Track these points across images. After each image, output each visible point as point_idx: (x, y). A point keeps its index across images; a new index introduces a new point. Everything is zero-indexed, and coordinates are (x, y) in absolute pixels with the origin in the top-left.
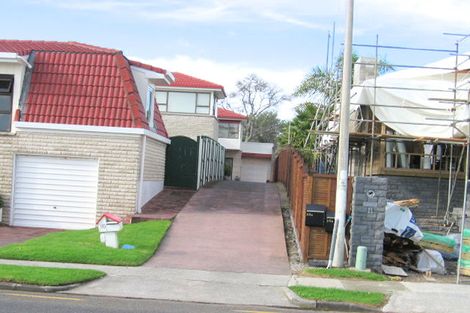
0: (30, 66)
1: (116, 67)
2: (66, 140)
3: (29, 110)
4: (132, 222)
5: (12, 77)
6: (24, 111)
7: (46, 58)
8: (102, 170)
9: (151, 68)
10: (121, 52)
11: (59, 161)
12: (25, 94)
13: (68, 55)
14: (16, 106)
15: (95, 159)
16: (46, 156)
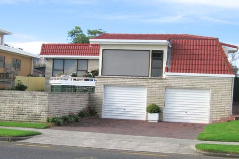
0: (170, 46)
1: (216, 46)
2: (193, 81)
3: (172, 67)
4: (236, 120)
5: (162, 52)
6: (170, 67)
7: (178, 42)
8: (212, 95)
9: (230, 46)
10: (218, 39)
11: (188, 91)
12: (169, 59)
13: (189, 41)
14: (165, 65)
15: (208, 89)
16: (182, 88)
